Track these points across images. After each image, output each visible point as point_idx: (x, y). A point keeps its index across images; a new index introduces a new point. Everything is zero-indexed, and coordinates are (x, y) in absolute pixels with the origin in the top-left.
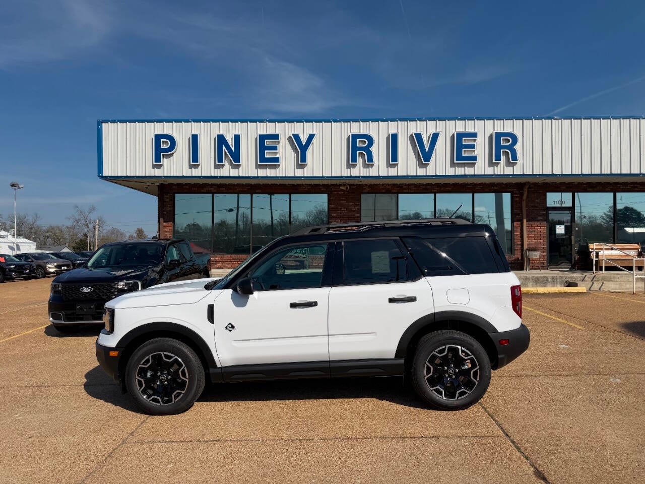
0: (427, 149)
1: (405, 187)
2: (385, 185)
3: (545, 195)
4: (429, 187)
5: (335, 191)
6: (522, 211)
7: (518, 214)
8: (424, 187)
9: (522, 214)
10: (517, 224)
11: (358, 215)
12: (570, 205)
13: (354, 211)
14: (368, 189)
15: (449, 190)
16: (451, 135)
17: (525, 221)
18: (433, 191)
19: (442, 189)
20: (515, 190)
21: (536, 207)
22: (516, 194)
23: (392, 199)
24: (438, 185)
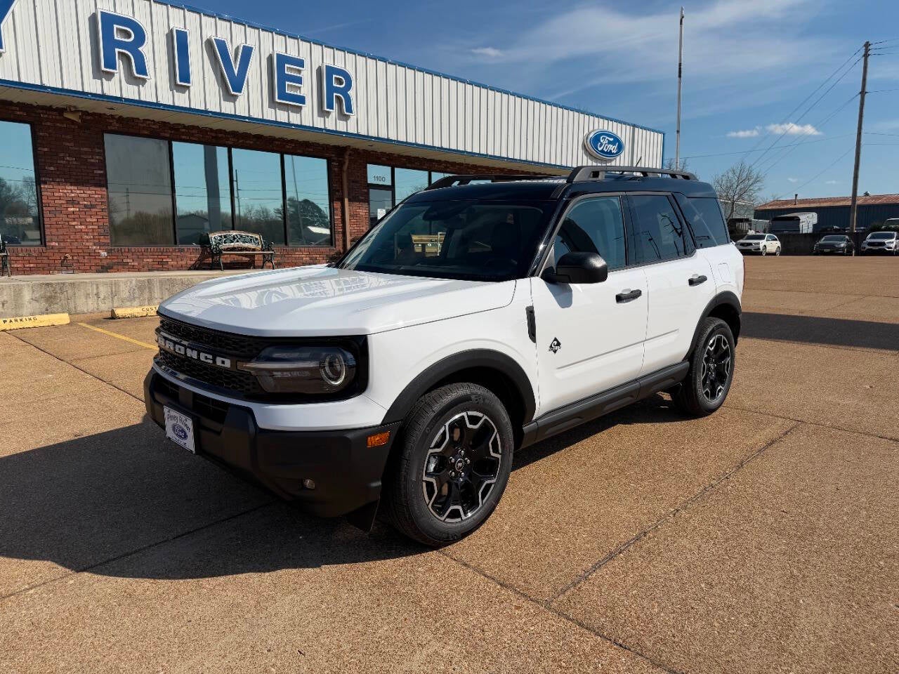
0: (236, 71)
1: (184, 130)
2: (148, 122)
3: (366, 167)
4: (220, 135)
5: (48, 120)
6: (342, 187)
7: (338, 191)
8: (214, 135)
9: (342, 190)
10: (337, 205)
11: (102, 172)
12: (390, 184)
13: (93, 164)
14: (116, 126)
15: (250, 144)
16: (267, 55)
17: (346, 200)
18: (227, 142)
19: (240, 141)
20: (333, 155)
21: (357, 182)
22: (334, 161)
23: (160, 148)
24: (234, 134)
